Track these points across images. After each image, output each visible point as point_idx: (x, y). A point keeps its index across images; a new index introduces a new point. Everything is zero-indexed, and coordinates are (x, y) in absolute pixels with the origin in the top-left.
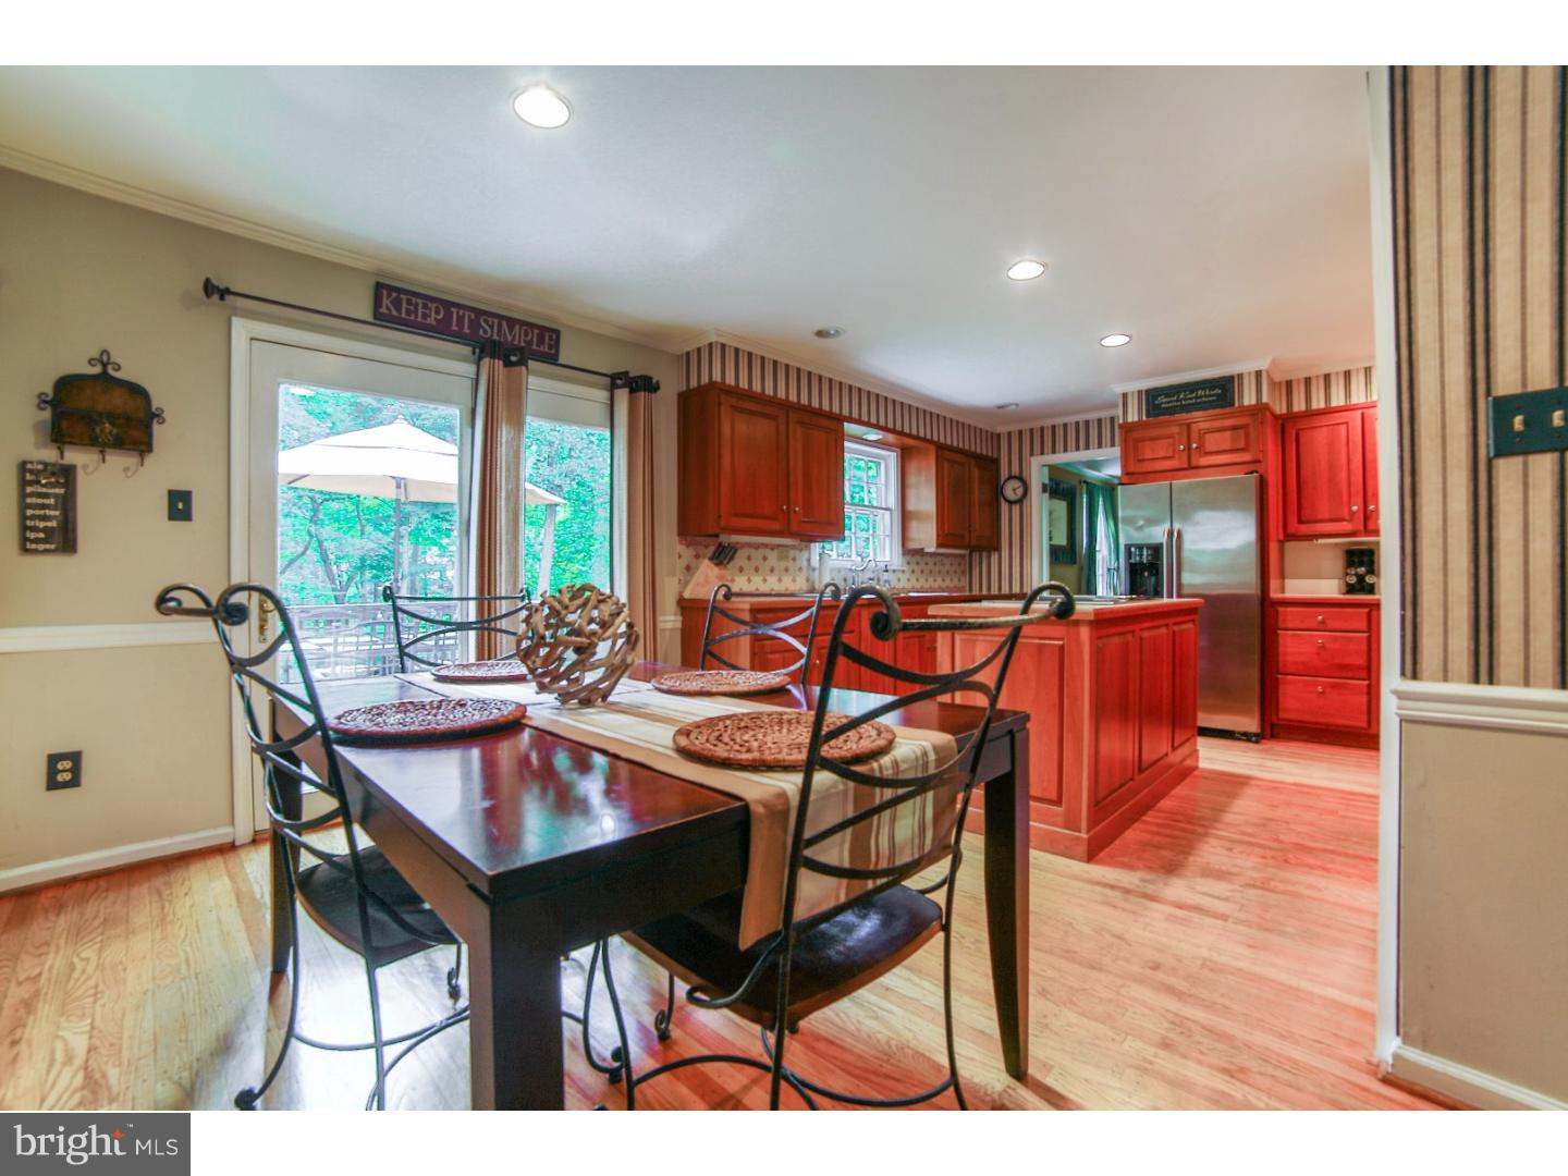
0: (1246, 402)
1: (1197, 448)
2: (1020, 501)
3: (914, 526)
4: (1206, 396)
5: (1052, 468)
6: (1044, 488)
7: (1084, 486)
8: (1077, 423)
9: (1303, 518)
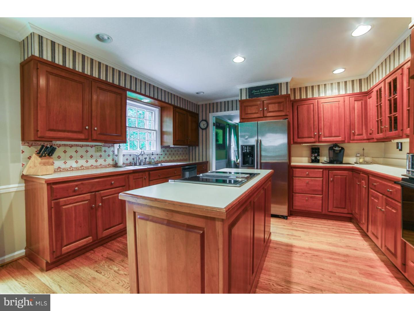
0: (283, 94)
1: (266, 110)
2: (206, 129)
3: (165, 137)
4: (269, 91)
5: (217, 118)
6: (214, 124)
7: (228, 125)
8: (225, 102)
9: (299, 137)
